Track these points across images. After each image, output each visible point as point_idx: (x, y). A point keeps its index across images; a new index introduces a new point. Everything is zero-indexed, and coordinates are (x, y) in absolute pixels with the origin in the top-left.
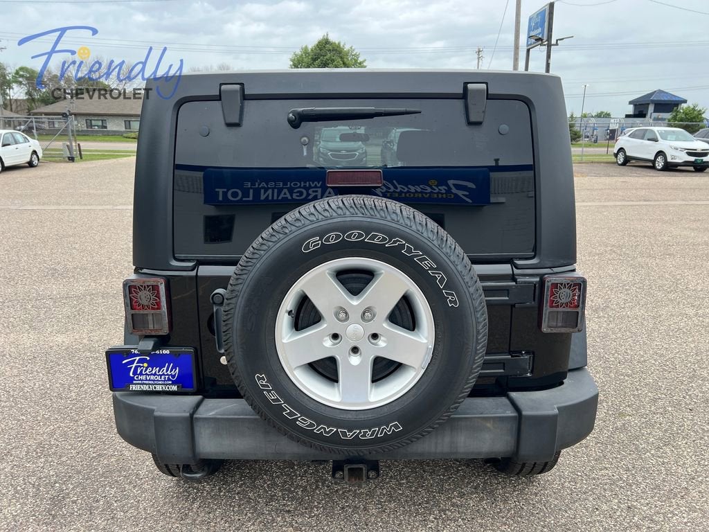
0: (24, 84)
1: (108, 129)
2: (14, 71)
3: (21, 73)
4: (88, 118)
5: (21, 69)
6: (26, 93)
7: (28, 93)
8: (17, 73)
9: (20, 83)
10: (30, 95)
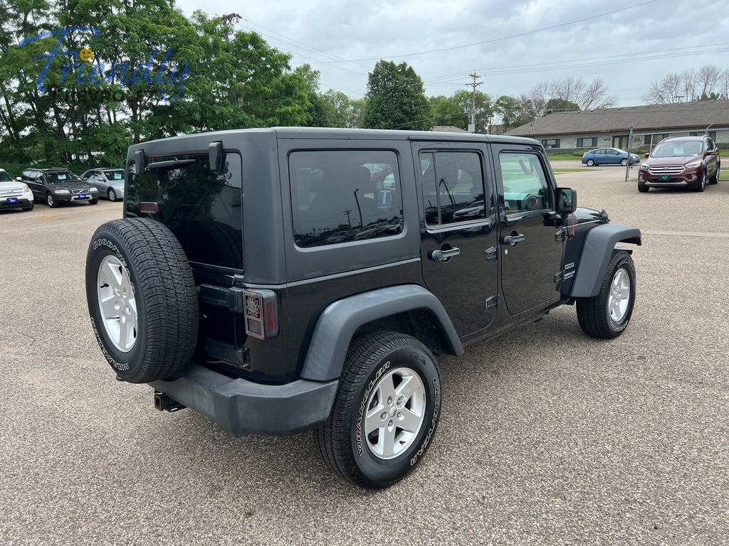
0: (502, 112)
1: (561, 148)
2: (496, 101)
3: (501, 102)
4: (544, 138)
5: (502, 98)
6: (503, 119)
7: (505, 119)
8: (498, 102)
9: (500, 111)
10: (506, 121)
